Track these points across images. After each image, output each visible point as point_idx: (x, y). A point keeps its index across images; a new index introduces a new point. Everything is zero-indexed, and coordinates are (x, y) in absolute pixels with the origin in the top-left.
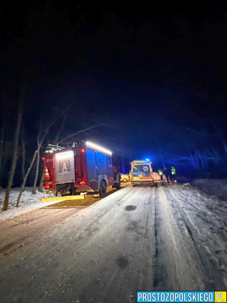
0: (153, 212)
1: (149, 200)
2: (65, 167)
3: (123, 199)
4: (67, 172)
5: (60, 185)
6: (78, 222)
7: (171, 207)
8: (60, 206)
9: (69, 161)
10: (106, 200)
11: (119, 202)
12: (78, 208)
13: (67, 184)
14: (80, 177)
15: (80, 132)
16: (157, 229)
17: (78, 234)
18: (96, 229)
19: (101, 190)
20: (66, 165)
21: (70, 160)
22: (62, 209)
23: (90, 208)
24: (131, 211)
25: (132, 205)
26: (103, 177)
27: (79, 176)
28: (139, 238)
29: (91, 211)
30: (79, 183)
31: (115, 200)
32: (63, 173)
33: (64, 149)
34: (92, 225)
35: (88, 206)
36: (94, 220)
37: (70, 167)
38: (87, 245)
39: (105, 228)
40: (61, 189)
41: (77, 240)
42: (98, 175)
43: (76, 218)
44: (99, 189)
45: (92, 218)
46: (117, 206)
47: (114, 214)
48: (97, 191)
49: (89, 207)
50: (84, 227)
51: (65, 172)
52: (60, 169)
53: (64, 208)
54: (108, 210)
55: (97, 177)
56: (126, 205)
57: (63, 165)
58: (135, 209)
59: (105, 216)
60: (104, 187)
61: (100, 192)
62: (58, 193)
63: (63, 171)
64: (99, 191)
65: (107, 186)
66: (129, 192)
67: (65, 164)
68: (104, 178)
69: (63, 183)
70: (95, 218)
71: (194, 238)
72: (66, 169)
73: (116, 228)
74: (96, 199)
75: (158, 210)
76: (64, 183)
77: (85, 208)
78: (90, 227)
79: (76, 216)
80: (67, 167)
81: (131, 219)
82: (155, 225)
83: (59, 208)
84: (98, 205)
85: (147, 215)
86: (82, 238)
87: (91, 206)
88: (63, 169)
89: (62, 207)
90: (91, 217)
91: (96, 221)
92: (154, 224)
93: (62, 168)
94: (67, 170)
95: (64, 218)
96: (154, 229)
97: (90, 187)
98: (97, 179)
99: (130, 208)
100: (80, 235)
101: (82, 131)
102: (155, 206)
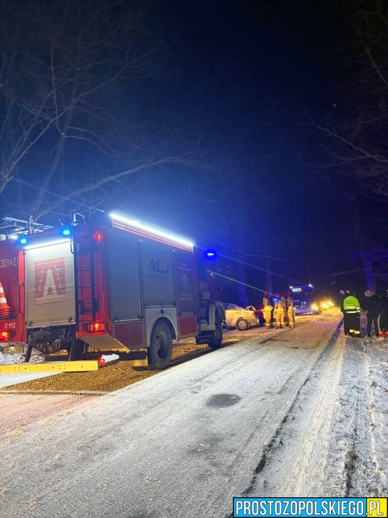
0: (282, 413)
1: (287, 382)
2: (50, 282)
3: (213, 378)
4: (55, 296)
5: (37, 332)
6: (67, 428)
7: (338, 403)
8: (38, 389)
9: (62, 265)
10: (164, 377)
11: (198, 384)
12: (81, 394)
13: (54, 330)
14: (89, 310)
15: (105, 180)
16: (269, 455)
17: (57, 456)
18: (108, 448)
19: (156, 349)
20: (55, 276)
21: (63, 262)
22: (39, 396)
23: (112, 396)
24: (221, 409)
25: (231, 393)
26: (162, 312)
27: (87, 307)
28: (210, 475)
29: (113, 404)
30: (86, 328)
31: (189, 378)
32: (46, 297)
33: (50, 230)
34: (100, 437)
35: (112, 390)
36: (110, 425)
37: (63, 282)
38: (68, 481)
39: (131, 447)
40: (39, 341)
41: (47, 470)
42: (145, 305)
43: (67, 418)
44: (148, 346)
45: (106, 422)
46: (189, 394)
47: (170, 415)
48: (142, 350)
49: (112, 393)
50: (79, 442)
51: (50, 297)
52: (37, 286)
53: (45, 393)
54: (159, 402)
55: (143, 311)
56: (214, 394)
57: (45, 279)
58: (233, 404)
59: (143, 418)
60: (166, 341)
61: (149, 355)
62: (33, 353)
63: (45, 293)
64: (146, 350)
65: (174, 337)
66: (239, 357)
67: (50, 273)
68: (166, 316)
69: (44, 326)
70: (116, 421)
71: (353, 483)
72: (54, 287)
73: (159, 448)
74: (140, 373)
75: (299, 410)
76: (48, 326)
77: (100, 395)
78: (93, 441)
79: (68, 413)
80: (56, 283)
81: (209, 429)
82: (270, 446)
83: (33, 394)
84: (139, 387)
85: (259, 420)
86: (63, 466)
87: (119, 390)
88: (46, 288)
89: (41, 391)
90: (106, 418)
91: (116, 430)
92: (266, 443)
93: (43, 285)
94: (55, 291)
95: (35, 417)
96: (261, 454)
97: (116, 338)
98: (142, 317)
99: (223, 400)
100: (60, 459)
101: (112, 178)
102: (296, 400)
